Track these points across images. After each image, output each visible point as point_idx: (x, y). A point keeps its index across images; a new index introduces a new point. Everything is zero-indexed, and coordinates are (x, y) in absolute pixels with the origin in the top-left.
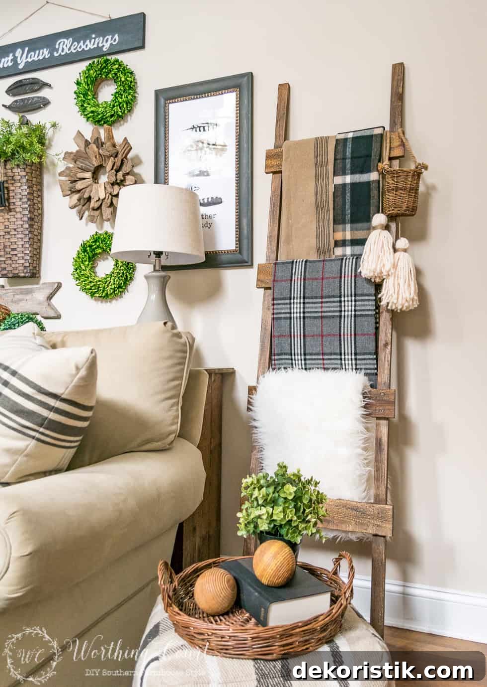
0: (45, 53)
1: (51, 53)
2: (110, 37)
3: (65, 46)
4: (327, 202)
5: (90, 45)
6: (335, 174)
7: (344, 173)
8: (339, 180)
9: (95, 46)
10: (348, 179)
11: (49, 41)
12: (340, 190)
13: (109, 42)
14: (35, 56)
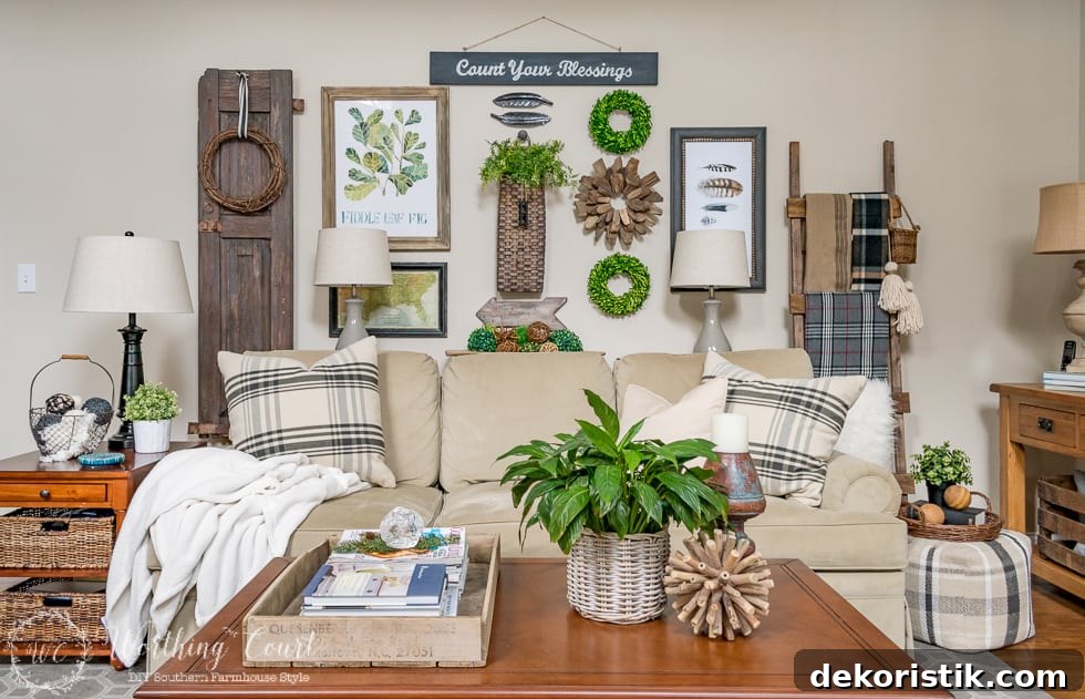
0: (546, 71)
1: (554, 71)
2: (623, 69)
3: (570, 68)
4: (846, 248)
5: (600, 73)
6: (853, 227)
7: (861, 227)
8: (856, 232)
9: (606, 74)
10: (864, 232)
11: (553, 59)
12: (857, 239)
13: (622, 74)
14: (533, 71)
